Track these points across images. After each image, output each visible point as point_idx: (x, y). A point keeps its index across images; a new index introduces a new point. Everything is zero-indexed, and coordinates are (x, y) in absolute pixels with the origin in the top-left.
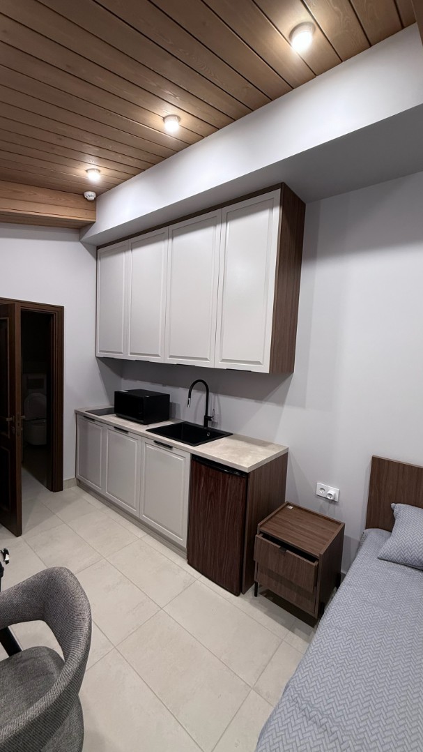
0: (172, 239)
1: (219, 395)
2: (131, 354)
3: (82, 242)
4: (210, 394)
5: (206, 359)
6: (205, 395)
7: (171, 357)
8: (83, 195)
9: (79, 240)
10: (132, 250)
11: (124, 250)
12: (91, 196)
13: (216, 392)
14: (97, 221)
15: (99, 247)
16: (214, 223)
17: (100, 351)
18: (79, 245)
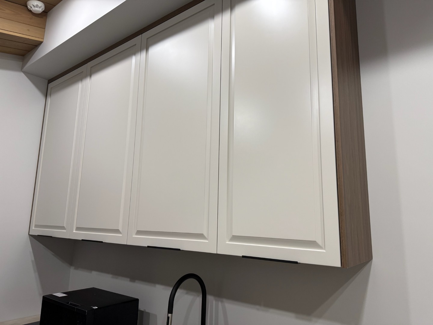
0: (147, 50)
1: (224, 300)
3: (25, 73)
4: (209, 298)
5: (201, 236)
6: (199, 300)
8: (26, 6)
9: (22, 69)
12: (37, 6)
13: (220, 295)
14: (44, 42)
15: (50, 81)
16: (211, 14)
17: (36, 226)
18: (21, 76)
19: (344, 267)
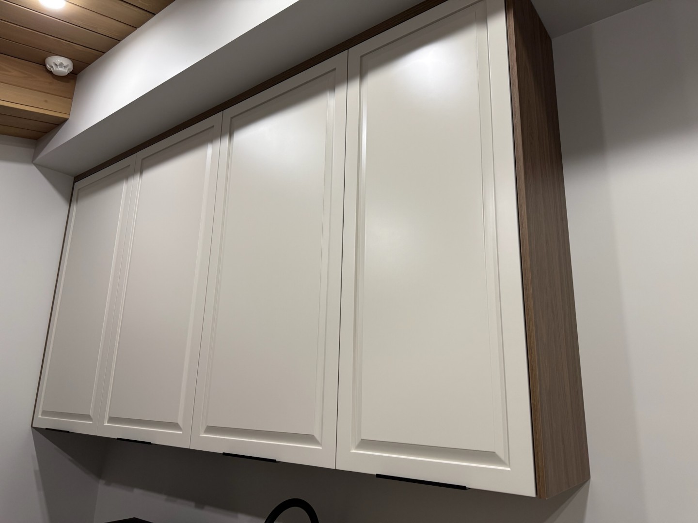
0: (231, 135)
2: (112, 419)
3: (38, 166)
5: (309, 438)
7: (210, 429)
8: (44, 64)
9: (32, 160)
10: (141, 173)
11: (126, 175)
12: (61, 65)
14: (71, 118)
15: (78, 178)
16: (330, 85)
17: (45, 413)
18: (32, 171)
19: (540, 497)
